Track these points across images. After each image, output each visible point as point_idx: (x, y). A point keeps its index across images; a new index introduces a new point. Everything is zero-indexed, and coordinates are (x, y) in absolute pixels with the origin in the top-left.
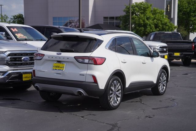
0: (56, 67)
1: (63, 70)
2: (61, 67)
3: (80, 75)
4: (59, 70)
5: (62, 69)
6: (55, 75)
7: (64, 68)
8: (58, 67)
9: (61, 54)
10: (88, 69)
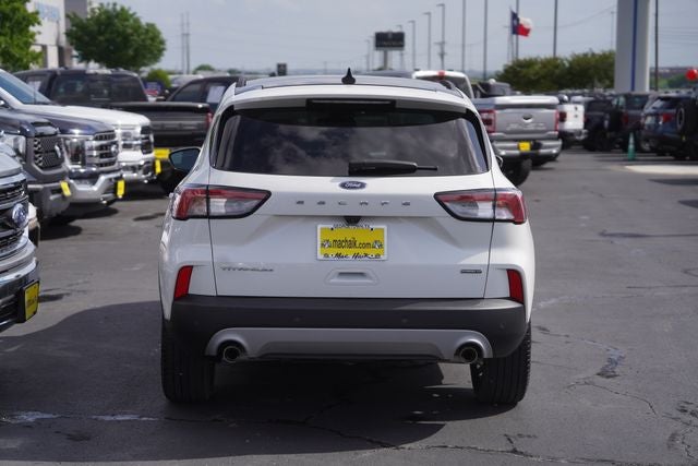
0: (339, 244)
1: (378, 256)
2: (367, 245)
3: (463, 272)
4: (356, 256)
5: (372, 252)
6: (335, 280)
7: (381, 246)
8: (352, 244)
9: (363, 186)
10: (491, 243)
